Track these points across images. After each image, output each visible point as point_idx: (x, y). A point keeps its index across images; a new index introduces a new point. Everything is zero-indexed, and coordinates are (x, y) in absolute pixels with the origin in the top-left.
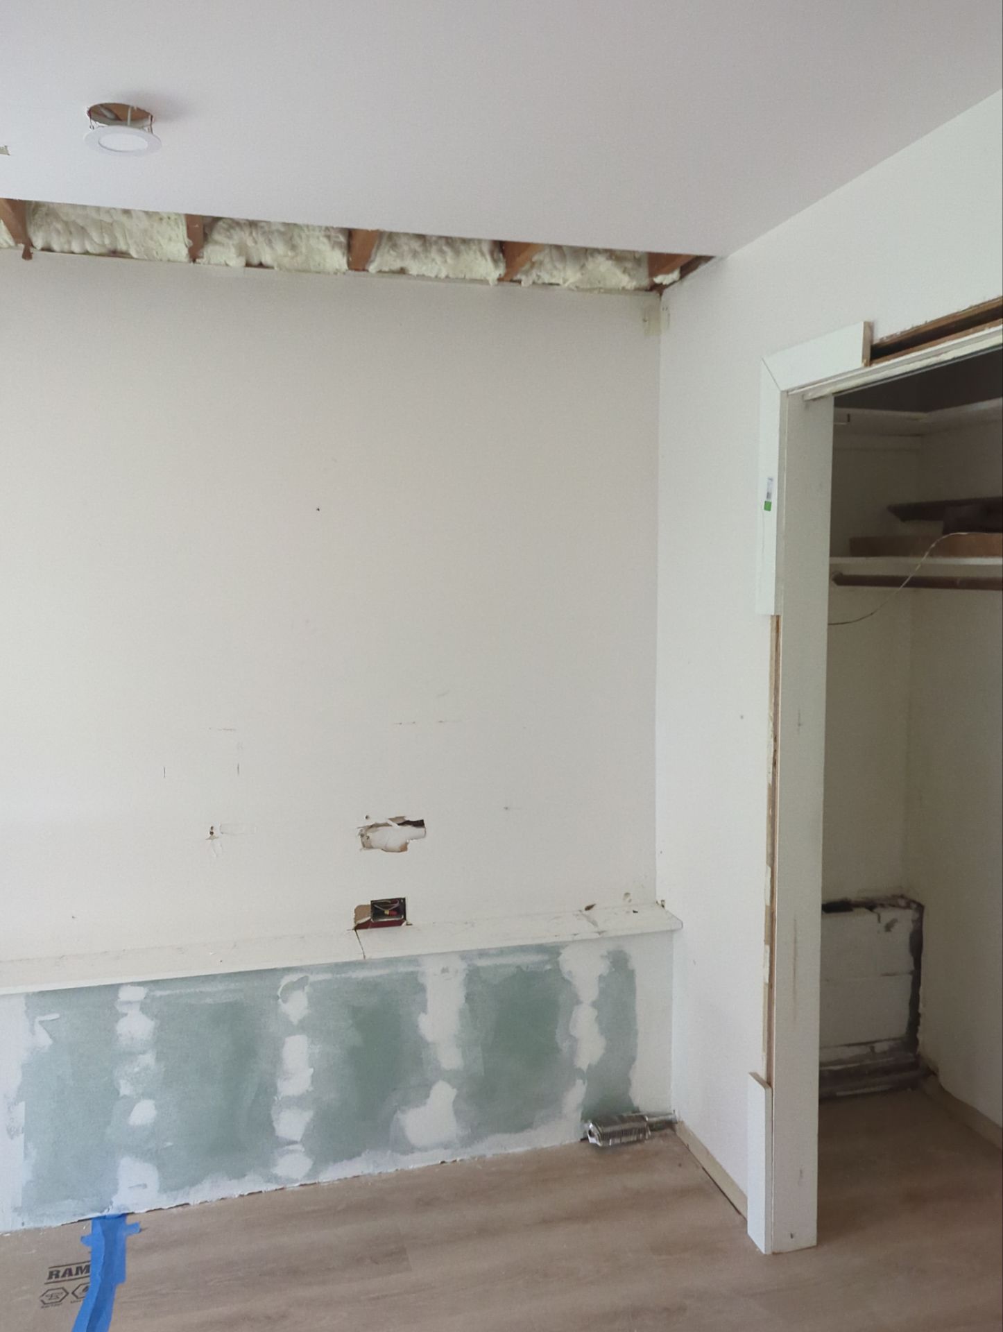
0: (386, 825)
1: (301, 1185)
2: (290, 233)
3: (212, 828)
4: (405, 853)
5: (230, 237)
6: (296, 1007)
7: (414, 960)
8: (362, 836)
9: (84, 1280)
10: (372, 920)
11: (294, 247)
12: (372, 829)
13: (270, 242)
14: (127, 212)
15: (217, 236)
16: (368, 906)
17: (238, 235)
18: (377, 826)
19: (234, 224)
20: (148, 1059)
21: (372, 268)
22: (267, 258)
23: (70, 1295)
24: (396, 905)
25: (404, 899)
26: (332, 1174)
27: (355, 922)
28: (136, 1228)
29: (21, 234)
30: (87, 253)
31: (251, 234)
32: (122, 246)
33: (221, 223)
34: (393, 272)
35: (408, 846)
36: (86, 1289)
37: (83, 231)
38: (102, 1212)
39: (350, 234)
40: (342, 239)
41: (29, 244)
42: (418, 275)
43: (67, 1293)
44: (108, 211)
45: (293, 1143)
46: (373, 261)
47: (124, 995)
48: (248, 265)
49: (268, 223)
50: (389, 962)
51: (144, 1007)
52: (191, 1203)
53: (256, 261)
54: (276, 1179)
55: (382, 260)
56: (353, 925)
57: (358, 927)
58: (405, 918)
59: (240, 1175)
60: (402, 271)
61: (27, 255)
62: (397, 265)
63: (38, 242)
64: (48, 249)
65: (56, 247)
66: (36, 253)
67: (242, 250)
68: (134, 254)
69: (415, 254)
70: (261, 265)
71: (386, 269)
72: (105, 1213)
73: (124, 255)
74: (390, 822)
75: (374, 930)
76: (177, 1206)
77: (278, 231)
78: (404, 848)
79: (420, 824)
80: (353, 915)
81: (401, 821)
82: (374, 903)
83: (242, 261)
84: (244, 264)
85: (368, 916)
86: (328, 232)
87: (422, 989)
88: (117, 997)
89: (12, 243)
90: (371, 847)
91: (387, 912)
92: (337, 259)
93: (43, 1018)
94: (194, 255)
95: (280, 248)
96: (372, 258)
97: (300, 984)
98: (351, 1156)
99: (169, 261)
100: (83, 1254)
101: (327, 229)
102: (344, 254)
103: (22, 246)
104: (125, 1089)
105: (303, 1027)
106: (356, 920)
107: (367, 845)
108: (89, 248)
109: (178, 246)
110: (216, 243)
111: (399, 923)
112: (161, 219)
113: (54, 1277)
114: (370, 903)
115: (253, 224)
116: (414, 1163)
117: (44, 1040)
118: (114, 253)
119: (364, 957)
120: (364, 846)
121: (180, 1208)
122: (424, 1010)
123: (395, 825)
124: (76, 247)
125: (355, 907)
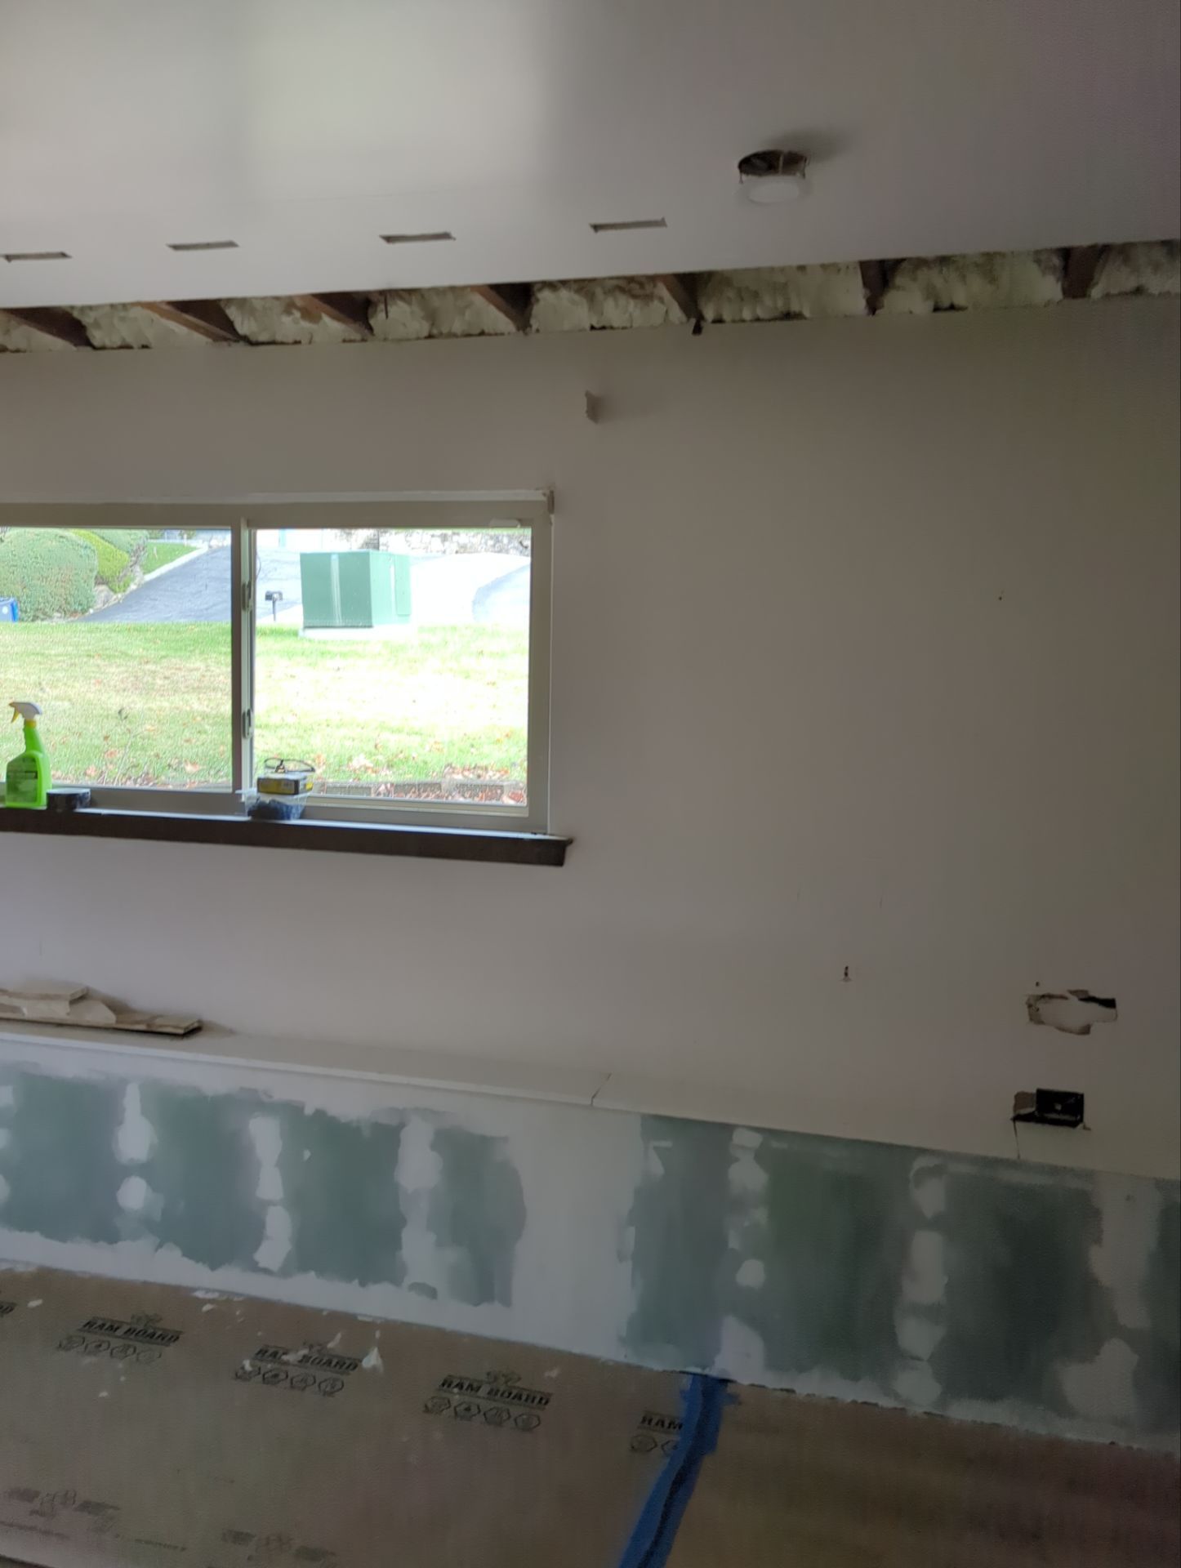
0: (1063, 997)
1: (925, 1413)
2: (989, 264)
3: (847, 968)
4: (1086, 1037)
5: (915, 279)
6: (930, 1197)
7: (1089, 1175)
8: (1030, 1006)
9: (675, 1437)
10: (1036, 1113)
11: (993, 280)
12: (1042, 1000)
13: (963, 278)
14: (802, 268)
15: (899, 280)
16: (1031, 1094)
17: (923, 274)
18: (1050, 997)
19: (920, 263)
20: (760, 1215)
21: (1096, 292)
22: (960, 299)
23: (660, 1444)
24: (1072, 1100)
25: (1082, 1096)
26: (966, 1412)
27: (1015, 1110)
28: (734, 1399)
29: (691, 308)
30: (758, 320)
31: (941, 272)
32: (795, 307)
33: (904, 265)
34: (1124, 294)
35: (1092, 1029)
36: (675, 1447)
37: (756, 296)
38: (704, 1368)
39: (1066, 253)
40: (1056, 261)
41: (700, 318)
42: (1160, 294)
43: (656, 1446)
44: (782, 270)
45: (919, 1359)
46: (1097, 283)
47: (739, 1137)
48: (937, 309)
49: (964, 256)
50: (1054, 1170)
51: (760, 1156)
52: (797, 1391)
53: (946, 304)
54: (897, 1396)
55: (1110, 280)
56: (1012, 1115)
57: (1018, 1118)
58: (1081, 1120)
59: (855, 1378)
60: (1139, 291)
61: (697, 330)
62: (1131, 283)
63: (709, 314)
64: (719, 321)
65: (726, 316)
66: (707, 326)
67: (930, 292)
68: (807, 313)
69: (1157, 267)
70: (952, 307)
71: (1114, 291)
72: (707, 1372)
73: (798, 316)
74: (1068, 995)
75: (1039, 1126)
76: (782, 1390)
77: (977, 265)
78: (1086, 1030)
79: (1110, 1003)
80: (1012, 1102)
81: (1083, 996)
82: (1041, 1094)
83: (930, 304)
84: (932, 308)
85: (1032, 1107)
86: (1038, 257)
87: (1097, 1214)
88: (731, 1139)
89: (684, 318)
90: (1040, 1022)
91: (1059, 1107)
92: (1049, 288)
93: (657, 1144)
94: (873, 306)
95: (976, 283)
96: (1095, 281)
97: (936, 1171)
98: (993, 1396)
99: (846, 316)
100: (676, 1408)
101: (1037, 252)
102: (1058, 281)
103: (693, 321)
104: (734, 1243)
105: (936, 1223)
106: (1016, 1107)
107: (1035, 1018)
108: (760, 313)
109: (853, 297)
110: (898, 288)
111: (1073, 1124)
112: (839, 270)
113: (647, 1422)
114: (1034, 1091)
115: (944, 261)
116: (1071, 1432)
117: (657, 1168)
118: (788, 316)
119: (1019, 1157)
120: (1031, 1019)
121: (785, 1393)
122: (1098, 1241)
123: (1074, 1000)
124: (747, 314)
125: (1016, 1093)
